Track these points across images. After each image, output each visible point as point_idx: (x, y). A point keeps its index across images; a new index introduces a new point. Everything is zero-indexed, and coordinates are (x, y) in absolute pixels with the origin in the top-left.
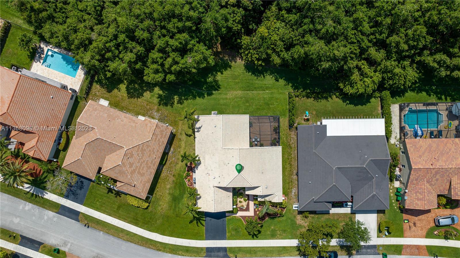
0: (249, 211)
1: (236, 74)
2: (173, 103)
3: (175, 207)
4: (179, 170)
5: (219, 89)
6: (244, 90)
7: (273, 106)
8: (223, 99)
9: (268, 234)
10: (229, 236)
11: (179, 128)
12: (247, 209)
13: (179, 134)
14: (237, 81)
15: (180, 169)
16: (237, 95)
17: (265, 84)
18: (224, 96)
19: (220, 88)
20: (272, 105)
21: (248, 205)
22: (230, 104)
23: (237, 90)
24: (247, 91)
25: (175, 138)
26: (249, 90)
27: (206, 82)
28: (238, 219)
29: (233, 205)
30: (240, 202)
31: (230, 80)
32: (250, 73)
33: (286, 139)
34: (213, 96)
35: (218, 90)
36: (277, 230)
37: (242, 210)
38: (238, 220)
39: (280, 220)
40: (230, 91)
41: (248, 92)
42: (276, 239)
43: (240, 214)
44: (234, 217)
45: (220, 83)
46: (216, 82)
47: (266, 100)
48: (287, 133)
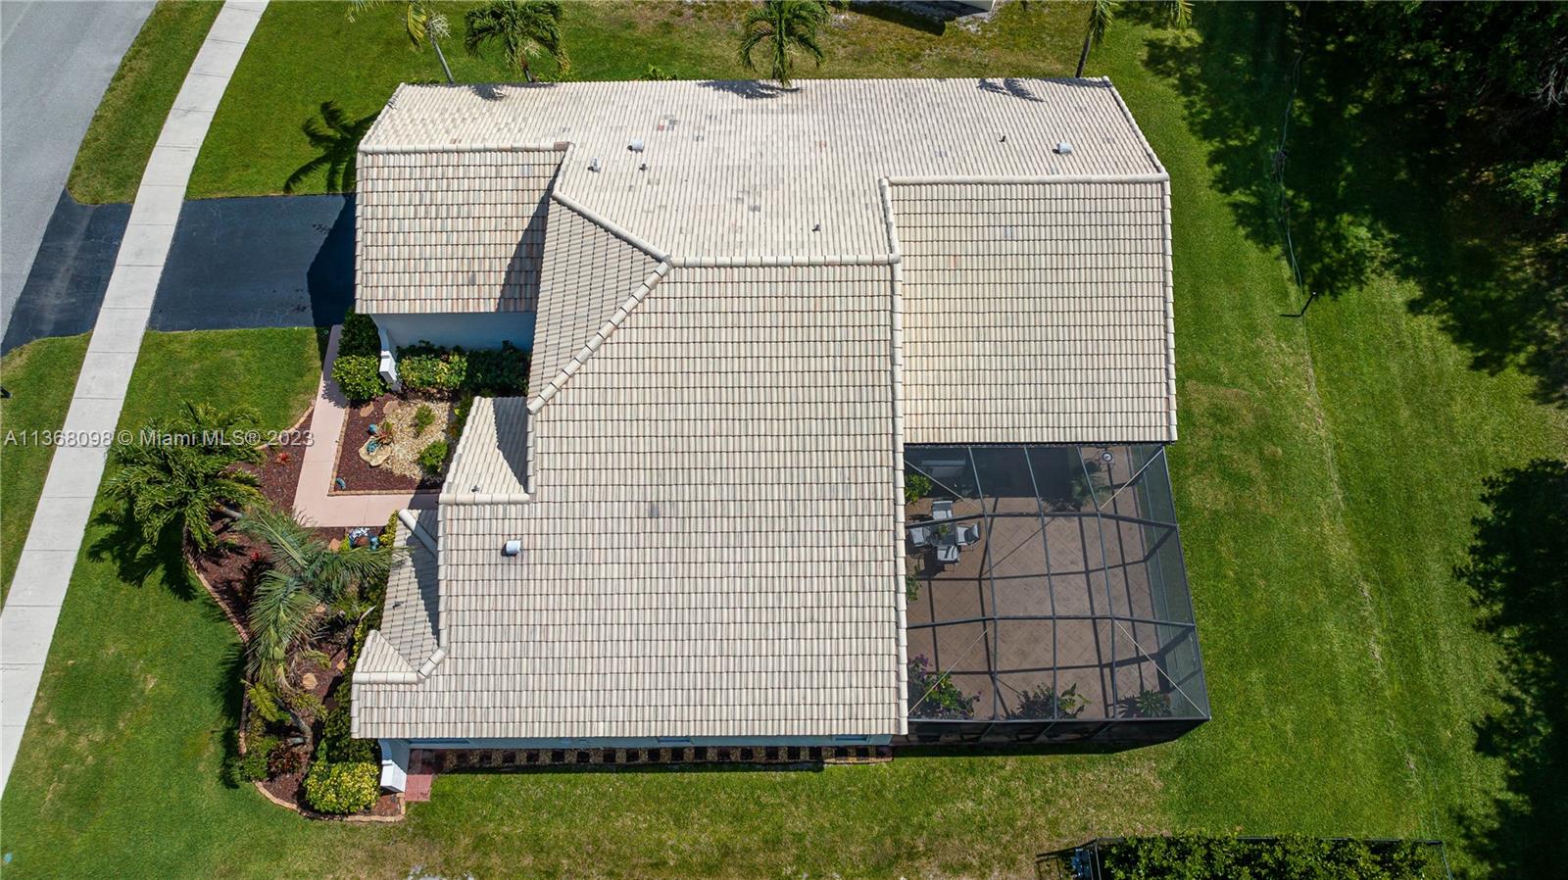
0: (338, 487)
1: (1457, 408)
4: (706, 52)
5: (1307, 285)
6: (1343, 465)
7: (1259, 693)
8: (1244, 307)
9: (102, 646)
10: (175, 346)
11: (992, 53)
12: (353, 475)
13: (950, 51)
14: (1405, 413)
15: (712, 59)
16: (1296, 406)
17: (1431, 637)
19: (1317, 290)
20: (1270, 681)
21: (385, 480)
23: (1332, 413)
24: (1346, 486)
25: (918, 33)
26: (1351, 500)
28: (287, 407)
30: (422, 422)
31: (1395, 368)
32: (1487, 512)
33: (967, 819)
35: (1298, 279)
36: (111, 725)
37: (354, 436)
38: (284, 404)
39: (198, 754)
40: (1315, 360)
41: (1337, 493)
42: (36, 719)
43: (328, 420)
44: (307, 379)
45: (1351, 297)
47: (1306, 640)
48: (1025, 829)
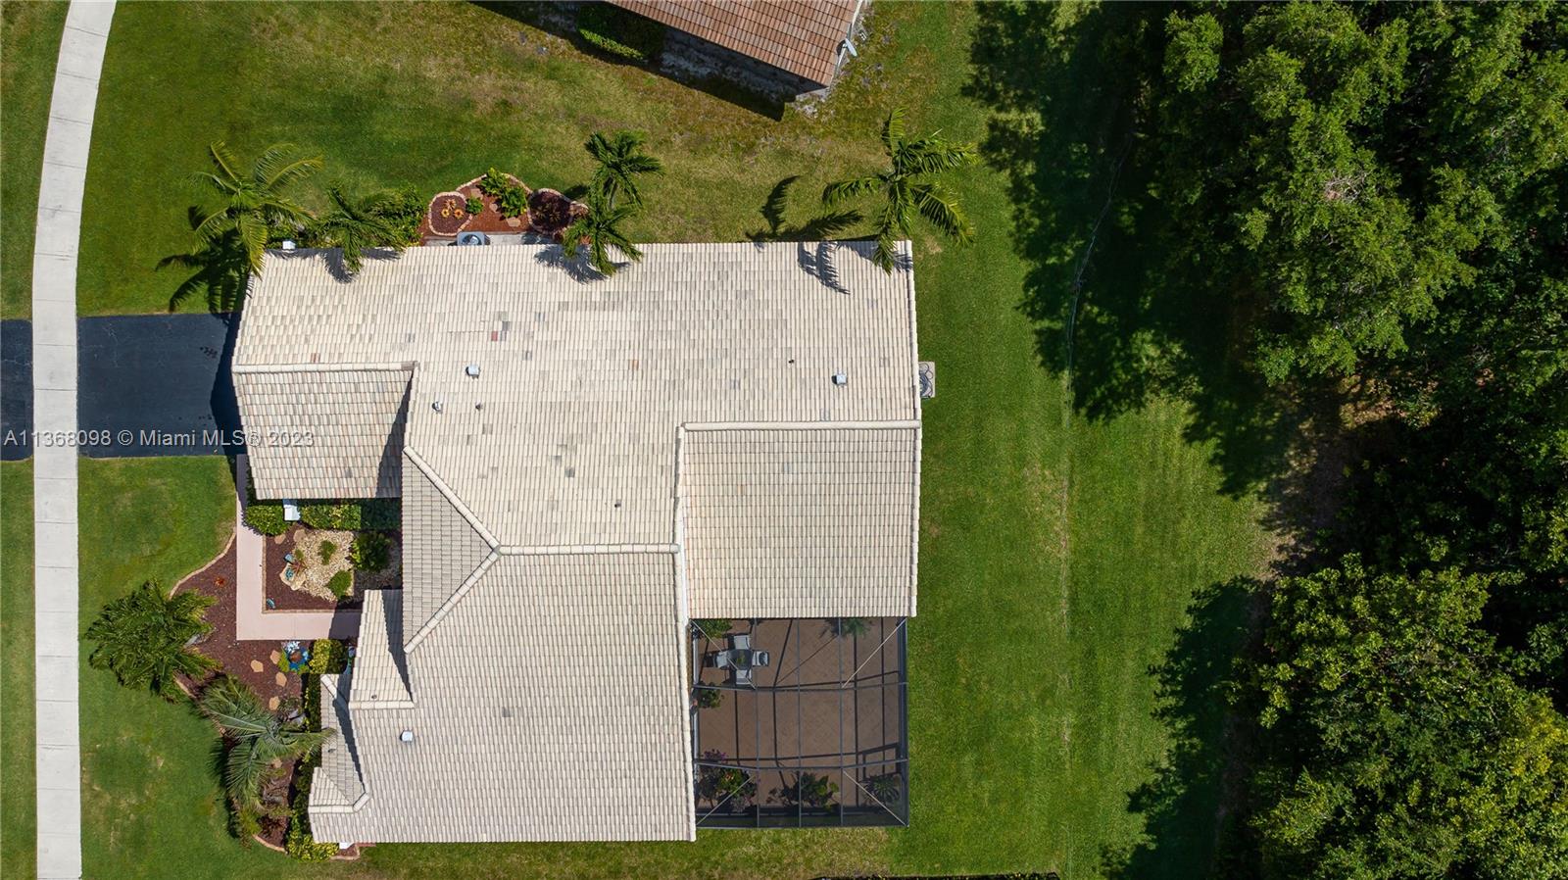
0: (268, 607)
1: (1185, 524)
2: (992, 98)
3: (297, 117)
4: (545, 141)
5: (1083, 411)
6: (1075, 582)
7: (968, 772)
8: (1018, 440)
9: (116, 734)
10: (107, 473)
11: (826, 143)
12: (279, 598)
13: (785, 140)
14: (1140, 530)
15: (551, 149)
16: (1046, 533)
17: (1112, 720)
18: (1035, 447)
20: (979, 763)
21: (305, 601)
22: (983, 484)
23: (1076, 534)
24: (1073, 601)
25: (754, 116)
26: (1074, 612)
27: (1130, 324)
28: (212, 532)
29: (300, 503)
30: (327, 551)
31: (1142, 485)
32: (1187, 623)
33: (748, 859)
34: (1038, 374)
35: (1077, 405)
36: (140, 792)
37: (275, 559)
38: (212, 534)
39: (207, 813)
40: (1072, 484)
41: (1064, 608)
42: (85, 788)
43: (250, 548)
44: (226, 505)
45: (1125, 419)
46: (1134, 392)
47: (1012, 729)
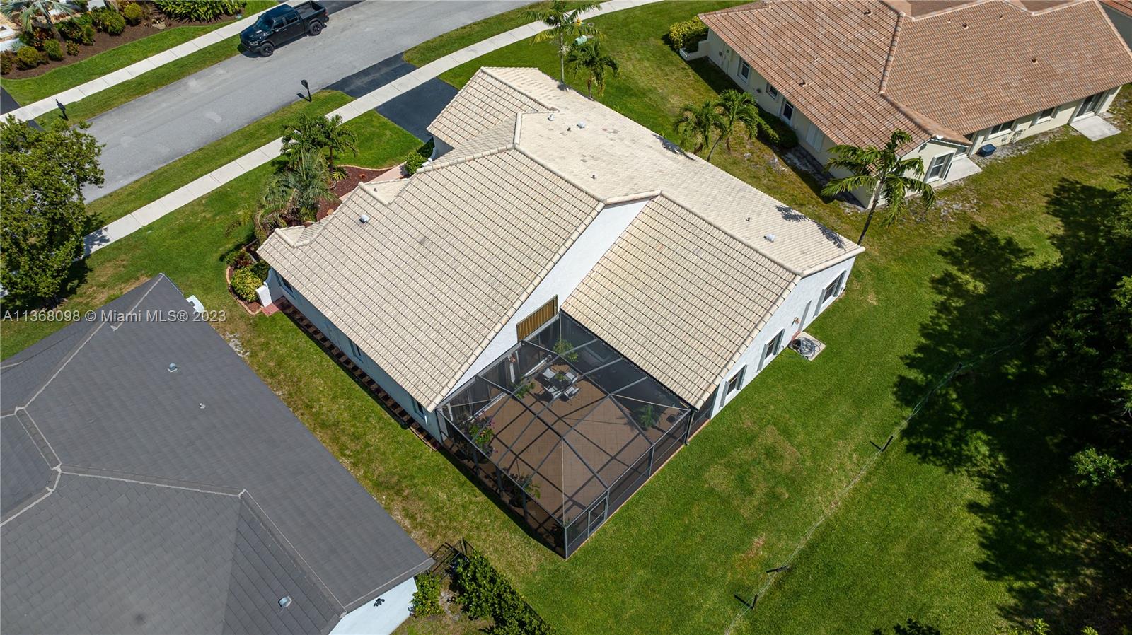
2: (958, 263)
6: (823, 536)
8: (848, 420)
9: (242, 191)
14: (899, 549)
16: (826, 488)
18: (858, 435)
19: (911, 449)
20: (647, 583)
24: (812, 546)
25: (815, 196)
33: (436, 501)
34: (889, 397)
36: (216, 216)
38: (385, 162)
41: (801, 545)
42: (200, 198)
45: (935, 471)
46: (955, 461)
48: (454, 528)
